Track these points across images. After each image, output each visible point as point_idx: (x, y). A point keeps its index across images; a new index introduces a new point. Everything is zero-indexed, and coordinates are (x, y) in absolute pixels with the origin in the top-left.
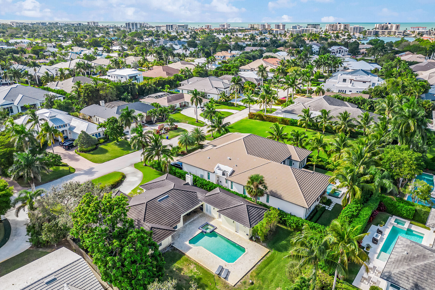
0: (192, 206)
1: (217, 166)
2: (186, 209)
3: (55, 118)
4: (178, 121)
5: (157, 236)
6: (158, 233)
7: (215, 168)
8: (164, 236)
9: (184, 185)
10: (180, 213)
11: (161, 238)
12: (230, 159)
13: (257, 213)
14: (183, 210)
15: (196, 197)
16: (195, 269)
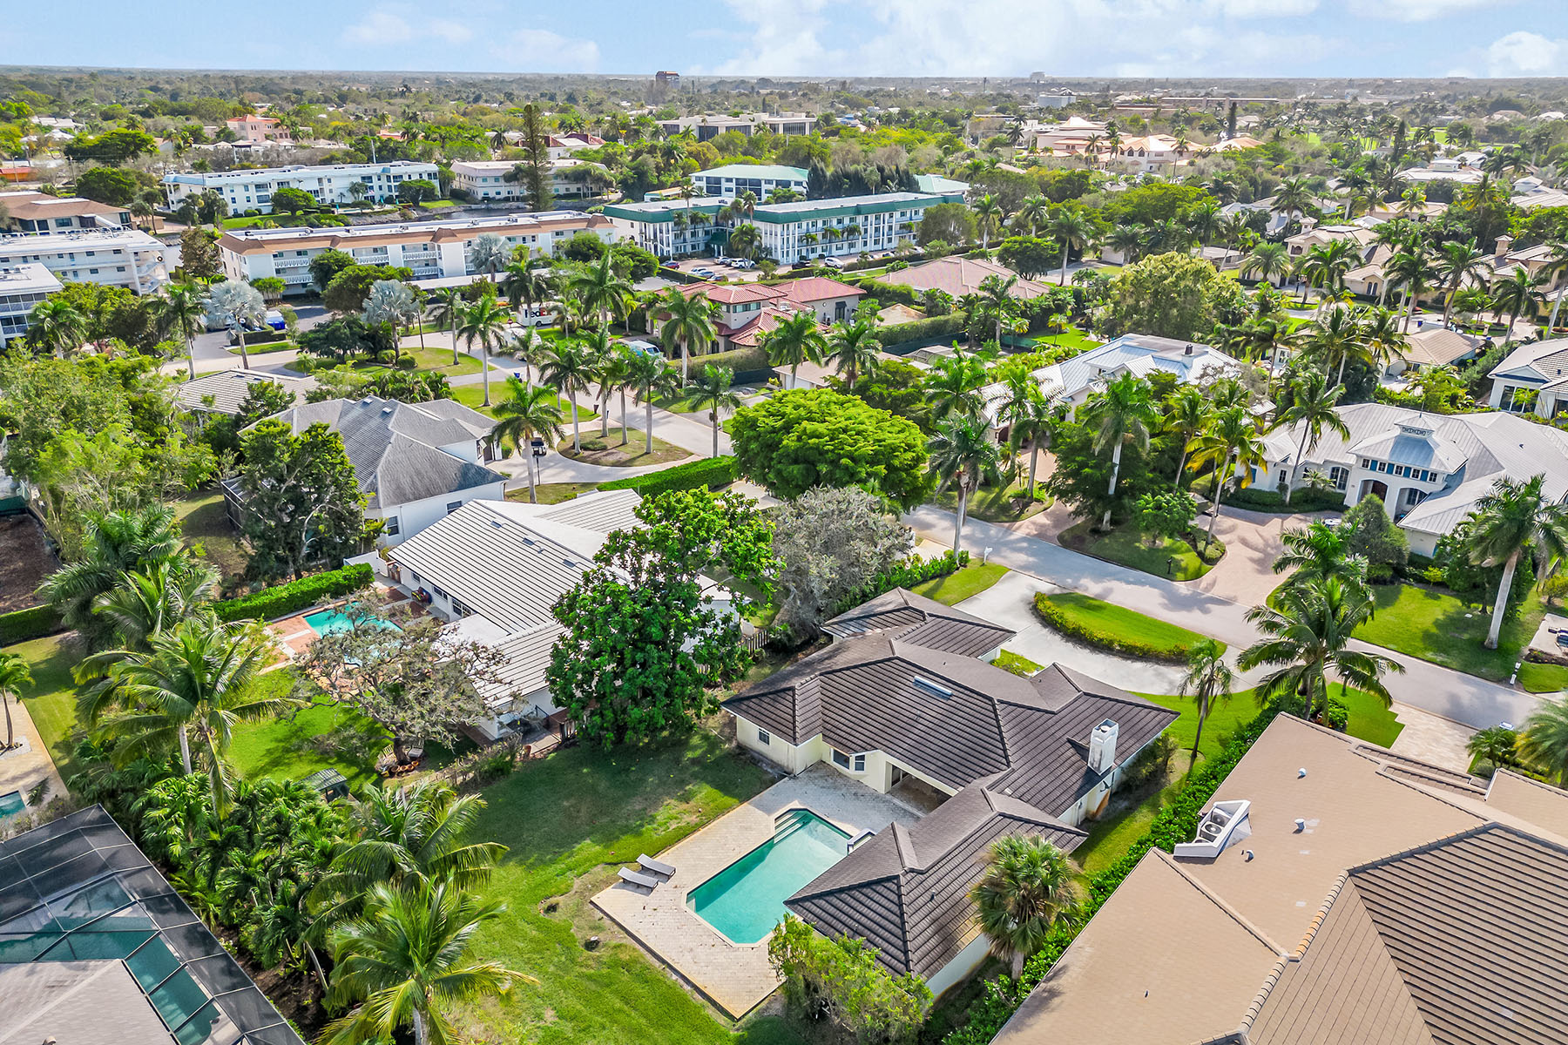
0: (933, 767)
2: (908, 754)
5: (769, 707)
6: (779, 706)
7: (1216, 804)
8: (771, 722)
9: (1070, 741)
10: (885, 742)
11: (763, 718)
12: (1299, 830)
13: (869, 923)
14: (900, 750)
15: (983, 772)
16: (679, 824)
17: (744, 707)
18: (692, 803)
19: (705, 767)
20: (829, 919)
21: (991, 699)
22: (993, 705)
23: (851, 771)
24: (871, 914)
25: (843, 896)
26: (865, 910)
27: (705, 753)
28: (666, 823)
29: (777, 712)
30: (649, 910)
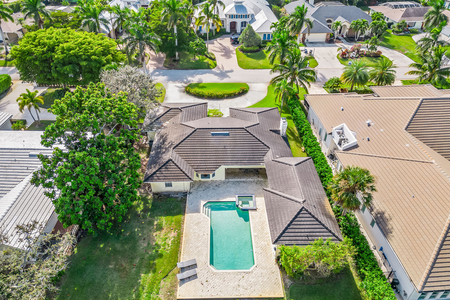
0: (246, 162)
1: (339, 126)
2: (234, 162)
3: (241, 4)
4: (394, 46)
5: (167, 172)
6: (171, 169)
7: (334, 128)
8: (174, 177)
9: (271, 130)
10: (222, 162)
11: (169, 178)
12: (369, 125)
13: (308, 230)
14: (230, 162)
15: (263, 154)
16: (171, 240)
17: (156, 178)
18: (165, 228)
19: (152, 210)
20: (294, 238)
21: (243, 128)
22: (246, 130)
23: (211, 178)
24: (307, 226)
25: (291, 226)
26: (304, 227)
27: (144, 204)
28: (165, 243)
29: (172, 172)
30: (205, 284)
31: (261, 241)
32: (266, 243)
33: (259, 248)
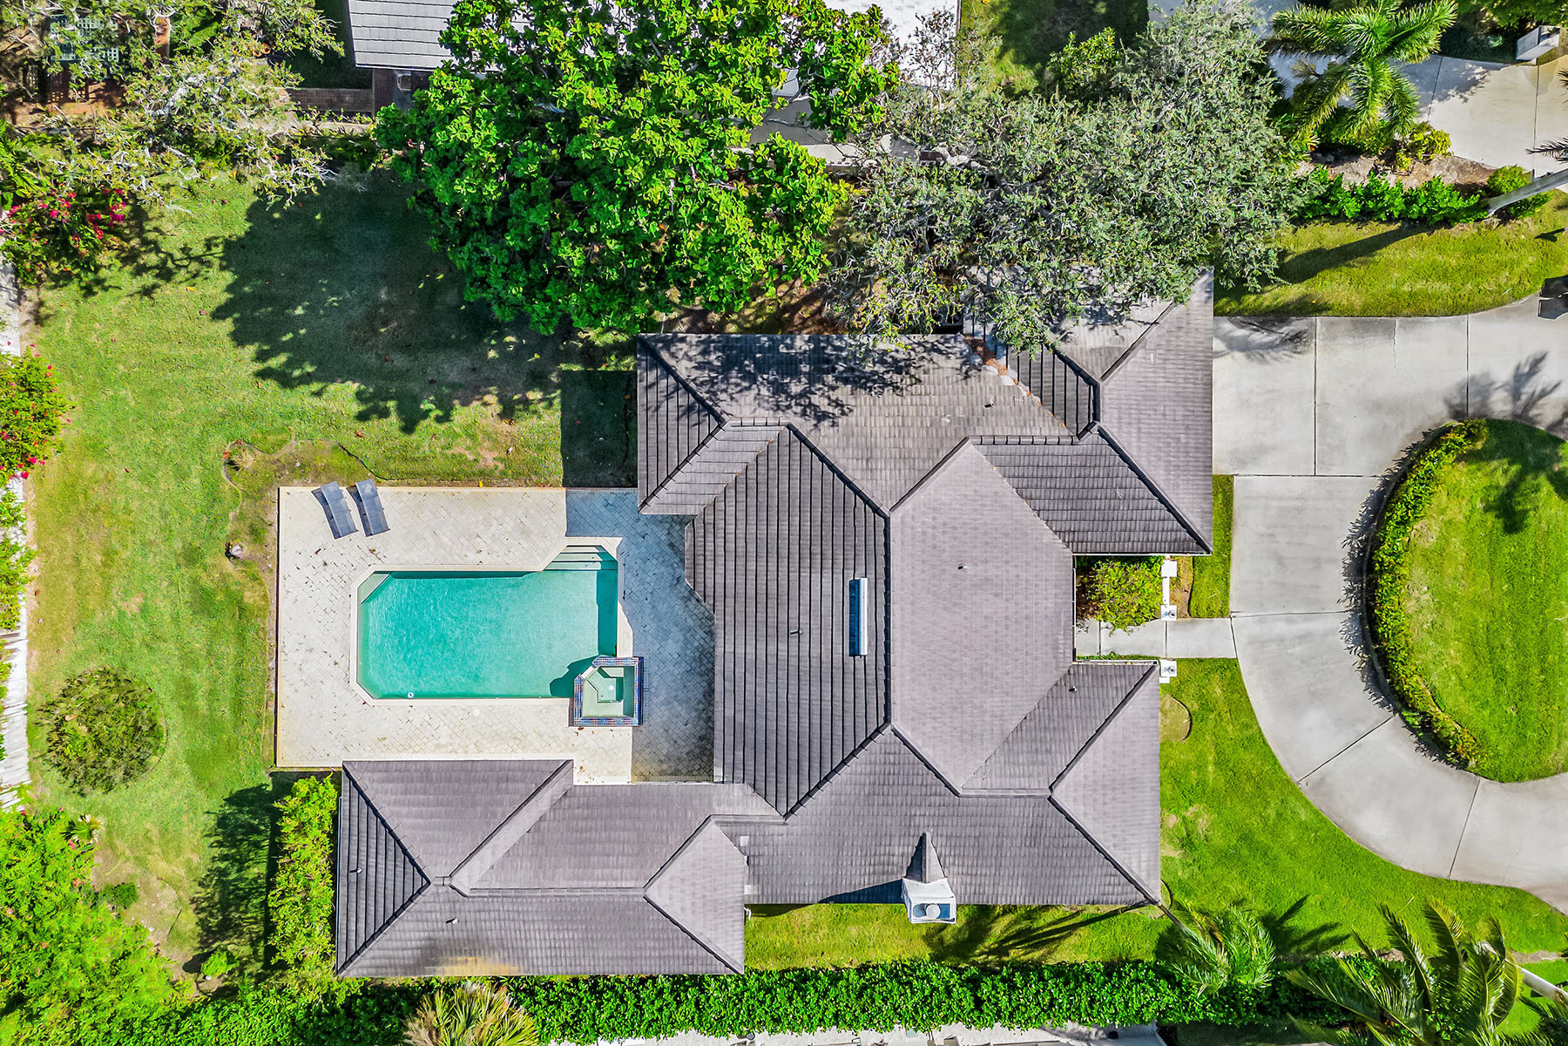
9: (922, 839)
15: (761, 785)
16: (467, 453)
18: (513, 428)
19: (591, 376)
21: (889, 716)
22: (881, 727)
28: (457, 435)
29: (673, 435)
30: (319, 559)
31: (452, 726)
32: (443, 741)
33: (427, 718)
